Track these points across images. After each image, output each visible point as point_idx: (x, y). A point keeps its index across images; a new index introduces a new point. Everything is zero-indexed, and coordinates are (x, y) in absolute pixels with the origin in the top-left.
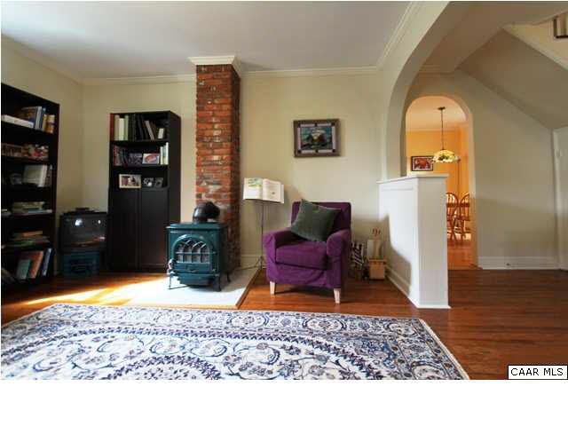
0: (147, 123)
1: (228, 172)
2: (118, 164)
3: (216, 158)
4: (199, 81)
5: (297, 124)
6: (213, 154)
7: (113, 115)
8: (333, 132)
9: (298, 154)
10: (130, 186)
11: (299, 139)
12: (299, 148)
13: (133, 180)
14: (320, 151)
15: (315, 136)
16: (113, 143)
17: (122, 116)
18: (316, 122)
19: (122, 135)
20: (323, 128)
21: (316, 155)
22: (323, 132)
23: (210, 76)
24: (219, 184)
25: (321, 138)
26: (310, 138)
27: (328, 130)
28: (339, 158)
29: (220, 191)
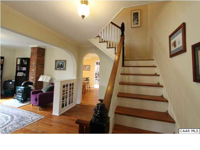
0: (24, 60)
1: (35, 74)
2: (18, 70)
3: (33, 70)
4: (32, 51)
5: (56, 61)
6: (33, 69)
7: (17, 58)
8: (64, 64)
9: (56, 69)
10: (20, 75)
11: (57, 65)
12: (56, 67)
13: (21, 74)
14: (61, 69)
15: (60, 64)
16: (17, 65)
17: (19, 58)
18: (60, 61)
19: (19, 63)
20: (62, 62)
21: (60, 70)
22: (62, 63)
23: (33, 50)
24: (33, 77)
25: (61, 65)
26: (59, 65)
27: (63, 63)
28: (65, 71)
29: (33, 78)
